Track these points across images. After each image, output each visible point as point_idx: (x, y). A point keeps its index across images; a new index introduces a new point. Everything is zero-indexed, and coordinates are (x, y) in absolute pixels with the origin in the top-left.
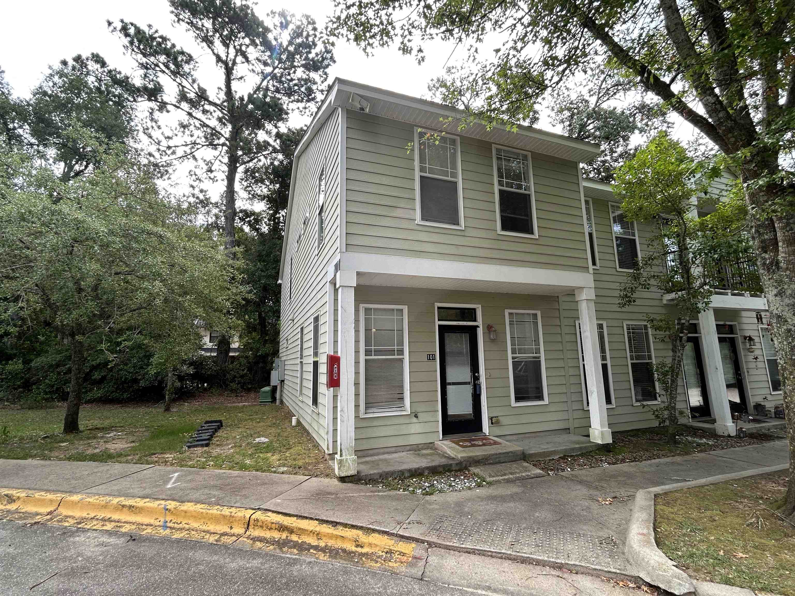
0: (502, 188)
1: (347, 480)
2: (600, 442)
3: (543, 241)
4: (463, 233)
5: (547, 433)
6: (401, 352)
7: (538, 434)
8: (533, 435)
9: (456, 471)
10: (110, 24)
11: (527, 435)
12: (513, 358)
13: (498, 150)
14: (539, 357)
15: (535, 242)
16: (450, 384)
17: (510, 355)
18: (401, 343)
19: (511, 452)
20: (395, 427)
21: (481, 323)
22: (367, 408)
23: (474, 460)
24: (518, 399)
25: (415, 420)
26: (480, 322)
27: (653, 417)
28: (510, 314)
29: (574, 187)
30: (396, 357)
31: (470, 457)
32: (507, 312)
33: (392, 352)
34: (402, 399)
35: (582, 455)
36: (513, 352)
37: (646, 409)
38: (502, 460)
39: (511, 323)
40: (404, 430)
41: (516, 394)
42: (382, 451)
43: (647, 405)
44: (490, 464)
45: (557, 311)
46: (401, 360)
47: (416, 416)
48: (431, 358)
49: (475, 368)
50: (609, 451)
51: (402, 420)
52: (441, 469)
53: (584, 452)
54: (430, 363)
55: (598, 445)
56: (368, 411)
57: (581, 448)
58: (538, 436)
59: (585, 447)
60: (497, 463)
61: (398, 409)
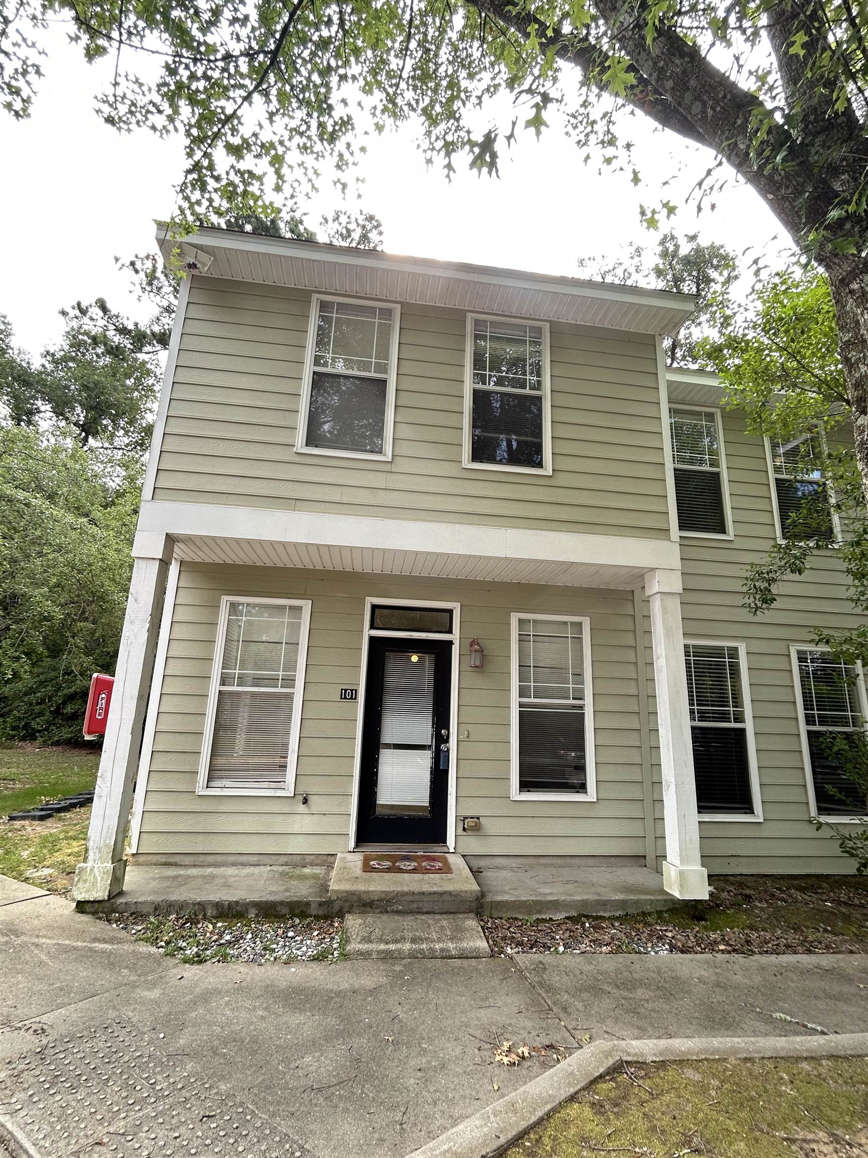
0: (480, 386)
1: (88, 908)
2: (677, 895)
3: (561, 479)
4: (387, 468)
5: (591, 862)
6: (289, 682)
7: (569, 861)
8: (559, 861)
9: (317, 918)
10: (117, 260)
11: (542, 861)
12: (521, 705)
13: (477, 322)
14: (581, 707)
15: (547, 482)
16: (388, 746)
17: (515, 699)
18: (291, 666)
19: (450, 893)
20: (263, 818)
21: (458, 636)
22: (210, 779)
23: (359, 900)
24: (525, 786)
25: (302, 808)
26: (455, 637)
27: (838, 851)
28: (521, 621)
29: (648, 381)
30: (279, 690)
31: (351, 893)
32: (514, 618)
33: (272, 682)
34: (284, 767)
35: (623, 919)
36: (523, 692)
37: (825, 833)
38: (426, 907)
39: (522, 639)
40: (279, 825)
41: (521, 774)
42: (232, 859)
43: (827, 824)
44: (398, 912)
45: (630, 620)
46: (289, 697)
47: (305, 801)
48: (349, 695)
49: (441, 719)
50: (700, 918)
51: (276, 807)
52: (285, 910)
53: (631, 911)
54: (347, 704)
55: (674, 901)
56: (212, 784)
57: (624, 903)
58: (568, 866)
59: (637, 902)
60: (412, 912)
61: (273, 785)
